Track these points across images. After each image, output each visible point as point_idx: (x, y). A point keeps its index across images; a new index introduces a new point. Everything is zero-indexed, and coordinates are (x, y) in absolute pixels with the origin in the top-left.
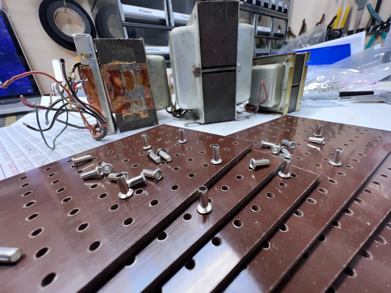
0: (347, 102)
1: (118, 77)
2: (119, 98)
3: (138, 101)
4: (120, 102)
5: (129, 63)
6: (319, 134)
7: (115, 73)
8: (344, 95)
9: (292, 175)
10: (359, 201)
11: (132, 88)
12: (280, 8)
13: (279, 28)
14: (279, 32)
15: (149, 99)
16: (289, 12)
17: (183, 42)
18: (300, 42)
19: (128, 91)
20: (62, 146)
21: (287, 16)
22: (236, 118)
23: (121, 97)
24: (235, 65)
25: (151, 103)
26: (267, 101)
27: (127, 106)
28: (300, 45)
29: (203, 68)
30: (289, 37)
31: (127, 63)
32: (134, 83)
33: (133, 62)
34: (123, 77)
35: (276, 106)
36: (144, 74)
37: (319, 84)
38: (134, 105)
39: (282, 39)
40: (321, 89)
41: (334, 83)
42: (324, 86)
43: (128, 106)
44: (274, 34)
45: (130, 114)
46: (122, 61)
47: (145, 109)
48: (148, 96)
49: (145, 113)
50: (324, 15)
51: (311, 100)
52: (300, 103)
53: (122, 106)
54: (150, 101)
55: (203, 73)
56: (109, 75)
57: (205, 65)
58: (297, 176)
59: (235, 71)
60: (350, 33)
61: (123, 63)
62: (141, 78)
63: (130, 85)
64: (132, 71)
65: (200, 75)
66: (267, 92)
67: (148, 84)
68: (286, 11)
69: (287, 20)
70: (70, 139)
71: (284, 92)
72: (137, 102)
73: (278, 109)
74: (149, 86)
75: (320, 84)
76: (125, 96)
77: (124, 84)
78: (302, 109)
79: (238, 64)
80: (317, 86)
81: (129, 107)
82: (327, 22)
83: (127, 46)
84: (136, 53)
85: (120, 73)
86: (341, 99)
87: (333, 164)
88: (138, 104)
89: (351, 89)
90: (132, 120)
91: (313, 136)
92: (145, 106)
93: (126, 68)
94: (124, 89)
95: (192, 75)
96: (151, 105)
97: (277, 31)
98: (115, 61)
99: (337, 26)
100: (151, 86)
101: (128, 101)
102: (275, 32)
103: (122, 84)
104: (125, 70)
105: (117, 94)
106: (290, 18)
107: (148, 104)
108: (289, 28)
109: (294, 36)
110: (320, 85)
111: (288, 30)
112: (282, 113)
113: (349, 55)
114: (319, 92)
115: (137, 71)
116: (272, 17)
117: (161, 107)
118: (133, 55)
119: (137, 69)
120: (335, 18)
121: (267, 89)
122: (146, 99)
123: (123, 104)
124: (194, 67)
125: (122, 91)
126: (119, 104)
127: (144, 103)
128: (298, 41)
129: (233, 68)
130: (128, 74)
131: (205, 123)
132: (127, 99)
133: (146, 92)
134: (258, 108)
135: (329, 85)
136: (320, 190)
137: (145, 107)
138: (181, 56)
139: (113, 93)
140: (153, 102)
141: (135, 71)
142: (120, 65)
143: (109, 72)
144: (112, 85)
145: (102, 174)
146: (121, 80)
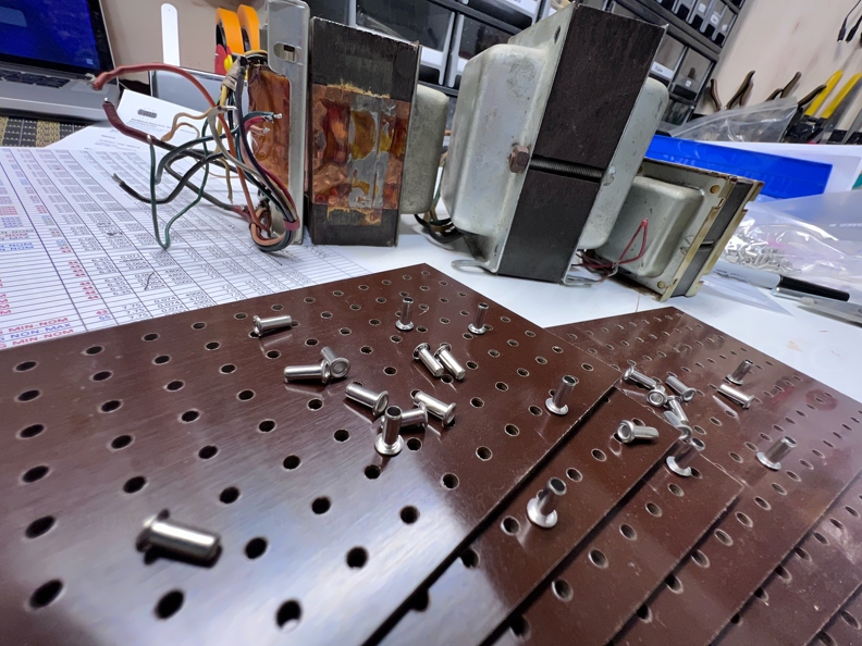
0: (791, 303)
1: (342, 120)
2: (331, 169)
3: (368, 186)
4: (330, 179)
5: (376, 95)
6: (739, 380)
7: (339, 110)
8: (790, 285)
9: (694, 472)
10: (803, 555)
11: (365, 154)
12: (711, 29)
13: (692, 75)
14: (688, 84)
15: (393, 187)
16: (726, 44)
17: (510, 82)
18: (726, 123)
19: (355, 158)
20: (184, 245)
21: (717, 53)
22: (564, 280)
23: (336, 168)
24: (604, 170)
25: (395, 197)
26: (639, 261)
27: (342, 190)
28: (725, 131)
29: (535, 157)
30: (704, 103)
31: (369, 93)
32: (372, 143)
33: (385, 96)
34: (353, 125)
35: (651, 276)
36: (399, 128)
37: (743, 244)
38: (357, 193)
39: (689, 104)
40: (745, 254)
41: (775, 252)
42: (752, 251)
43: (346, 189)
44: (677, 86)
45: (344, 209)
46: (359, 87)
47: (379, 207)
48: (392, 180)
49: (375, 215)
50: (798, 76)
51: (718, 276)
52: (702, 282)
53: (333, 188)
54: (393, 191)
55: (531, 167)
56: (324, 111)
57: (541, 153)
58: (701, 477)
59: (598, 181)
60: (837, 137)
61: (361, 91)
62: (390, 135)
63: (363, 144)
64: (375, 115)
65: (523, 171)
66: (647, 243)
67: (400, 152)
68: (720, 39)
69: (714, 63)
70: (199, 230)
71: (679, 252)
72: (364, 187)
73: (653, 283)
74: (401, 158)
75: (746, 244)
76: (346, 167)
77: (351, 141)
78: (699, 294)
79: (611, 170)
80: (739, 246)
81: (347, 194)
82: (800, 94)
83: (383, 55)
84: (397, 76)
85: (349, 113)
86: (780, 292)
87: (764, 461)
88: (366, 193)
89: (805, 274)
90: (344, 223)
91: (726, 381)
92: (381, 200)
93: (365, 105)
94: (347, 150)
95: (503, 164)
96: (394, 200)
97: (684, 81)
98: (345, 83)
99: (816, 112)
100: (406, 159)
101: (348, 180)
102: (680, 84)
103: (346, 140)
104: (360, 109)
105: (329, 159)
106: (723, 59)
107: (386, 197)
108: (712, 81)
109: (717, 107)
110: (746, 247)
111: (709, 84)
112: (659, 296)
113: (821, 190)
114: (738, 261)
115: (387, 118)
116: (687, 45)
117: (410, 208)
118: (389, 79)
119: (389, 114)
120: (820, 90)
121: (648, 238)
122: (386, 185)
123: (336, 183)
124: (514, 145)
125: (341, 155)
126: (328, 182)
127: (379, 192)
128: (722, 121)
129: (596, 174)
130: (364, 121)
131: (499, 274)
132: (346, 176)
133: (392, 169)
134: (615, 273)
135: (763, 252)
136: (740, 516)
137: (379, 203)
138: (495, 114)
139: (320, 154)
140: (400, 195)
141: (382, 115)
142: (353, 94)
143: (327, 104)
144: (324, 136)
145: (327, 375)
146: (347, 129)
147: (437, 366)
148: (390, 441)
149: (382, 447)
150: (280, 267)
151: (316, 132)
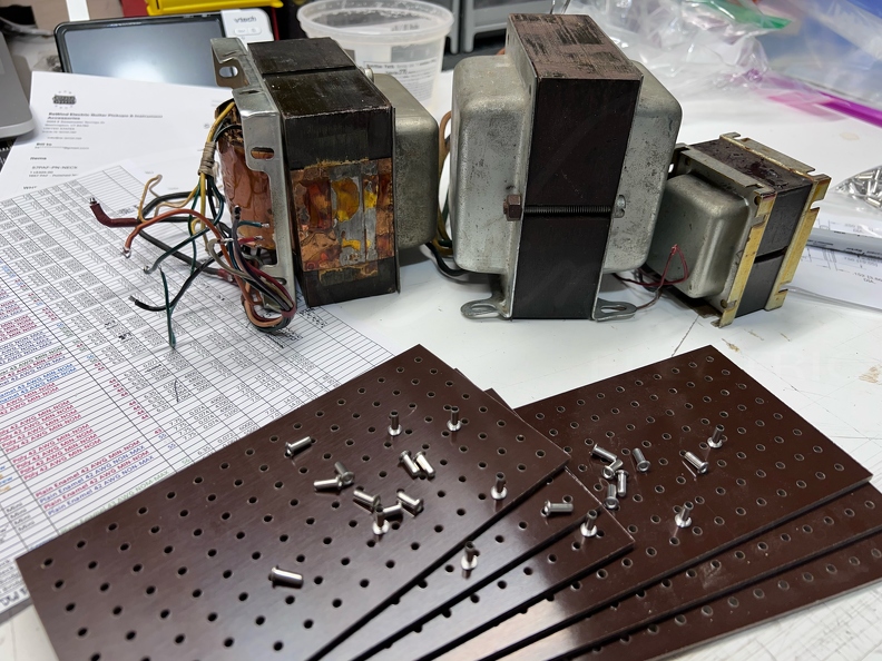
1: (322, 193)
2: (319, 237)
4: (318, 246)
5: (353, 162)
7: (318, 185)
9: (599, 532)
11: (351, 215)
15: (386, 236)
17: (493, 134)
19: (340, 221)
22: (593, 315)
23: (323, 235)
24: (610, 205)
25: (390, 245)
26: (686, 282)
27: (332, 253)
29: (529, 206)
31: (347, 162)
32: (357, 205)
33: (363, 160)
34: (334, 195)
35: (711, 295)
36: (383, 183)
38: (348, 252)
43: (336, 251)
45: (337, 269)
46: (336, 160)
47: (373, 259)
48: (384, 230)
49: (370, 268)
53: (322, 253)
54: (386, 241)
55: (525, 216)
56: (304, 190)
57: (534, 203)
58: (604, 536)
59: (607, 214)
61: (338, 163)
62: (375, 192)
64: (355, 179)
65: (518, 218)
67: (388, 203)
71: (733, 267)
73: (716, 302)
74: (391, 208)
76: (332, 232)
77: (334, 208)
79: (619, 204)
81: (338, 256)
83: (355, 125)
84: (372, 139)
85: (329, 185)
88: (357, 250)
90: (339, 282)
93: (344, 174)
94: (332, 216)
95: (499, 214)
96: (389, 249)
98: (321, 161)
101: (336, 243)
103: (329, 207)
104: (340, 178)
105: (314, 229)
107: (380, 248)
115: (369, 178)
118: (365, 144)
119: (370, 174)
122: (378, 237)
123: (325, 248)
124: (509, 187)
125: (326, 222)
127: (371, 245)
130: (346, 187)
131: (515, 317)
132: (334, 240)
133: (382, 221)
136: (625, 561)
137: (372, 255)
138: (481, 164)
139: (305, 227)
141: (363, 178)
142: (331, 168)
143: (305, 183)
144: (307, 211)
145: (340, 484)
146: (329, 199)
147: (415, 469)
148: (381, 525)
149: (377, 530)
150: (282, 351)
151: (298, 209)
